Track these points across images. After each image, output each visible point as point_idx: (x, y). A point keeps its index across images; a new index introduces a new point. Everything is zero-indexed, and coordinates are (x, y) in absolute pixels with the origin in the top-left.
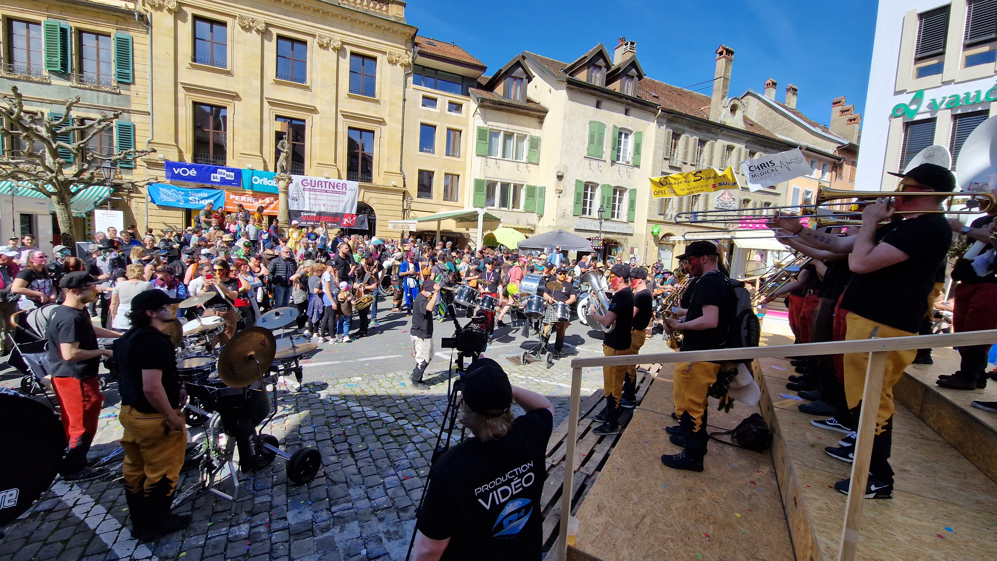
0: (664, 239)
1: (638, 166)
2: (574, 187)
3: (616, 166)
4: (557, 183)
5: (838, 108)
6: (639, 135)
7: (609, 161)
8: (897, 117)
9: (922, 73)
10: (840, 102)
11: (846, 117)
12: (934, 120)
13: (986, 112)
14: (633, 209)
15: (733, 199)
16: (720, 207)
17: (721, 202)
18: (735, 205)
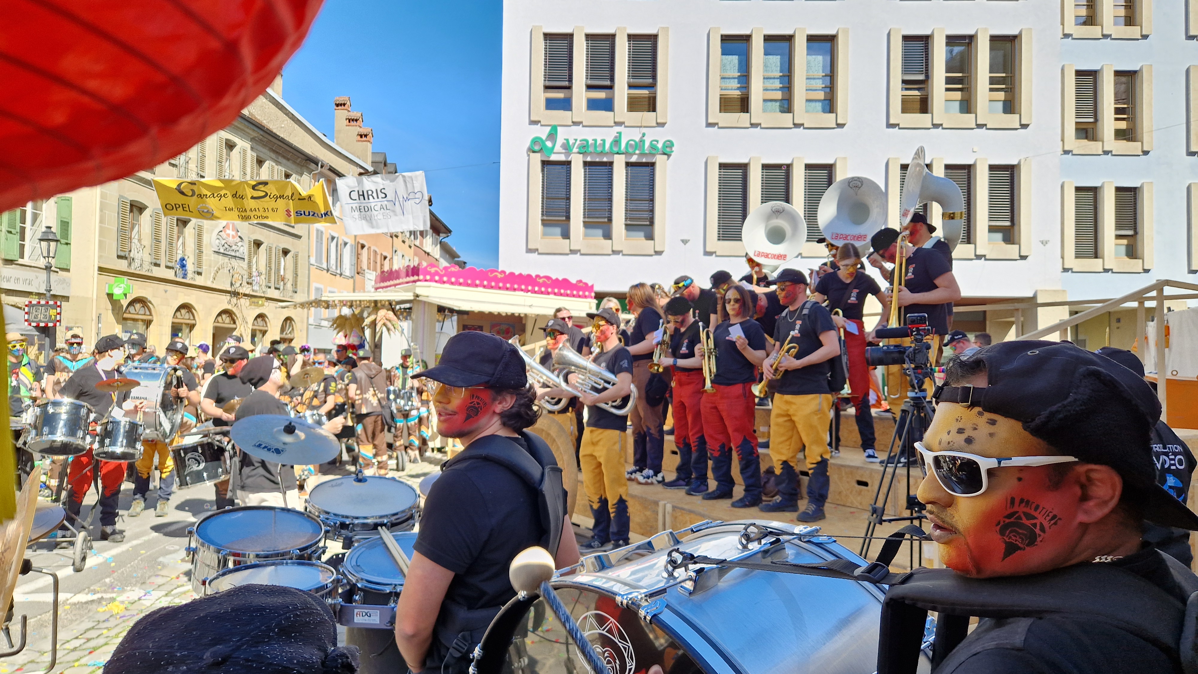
0: (131, 309)
5: (341, 114)
8: (534, 152)
9: (551, 104)
10: (344, 105)
11: (354, 130)
12: (568, 163)
13: (610, 164)
14: (66, 241)
15: (240, 237)
16: (222, 251)
17: (223, 242)
18: (244, 249)
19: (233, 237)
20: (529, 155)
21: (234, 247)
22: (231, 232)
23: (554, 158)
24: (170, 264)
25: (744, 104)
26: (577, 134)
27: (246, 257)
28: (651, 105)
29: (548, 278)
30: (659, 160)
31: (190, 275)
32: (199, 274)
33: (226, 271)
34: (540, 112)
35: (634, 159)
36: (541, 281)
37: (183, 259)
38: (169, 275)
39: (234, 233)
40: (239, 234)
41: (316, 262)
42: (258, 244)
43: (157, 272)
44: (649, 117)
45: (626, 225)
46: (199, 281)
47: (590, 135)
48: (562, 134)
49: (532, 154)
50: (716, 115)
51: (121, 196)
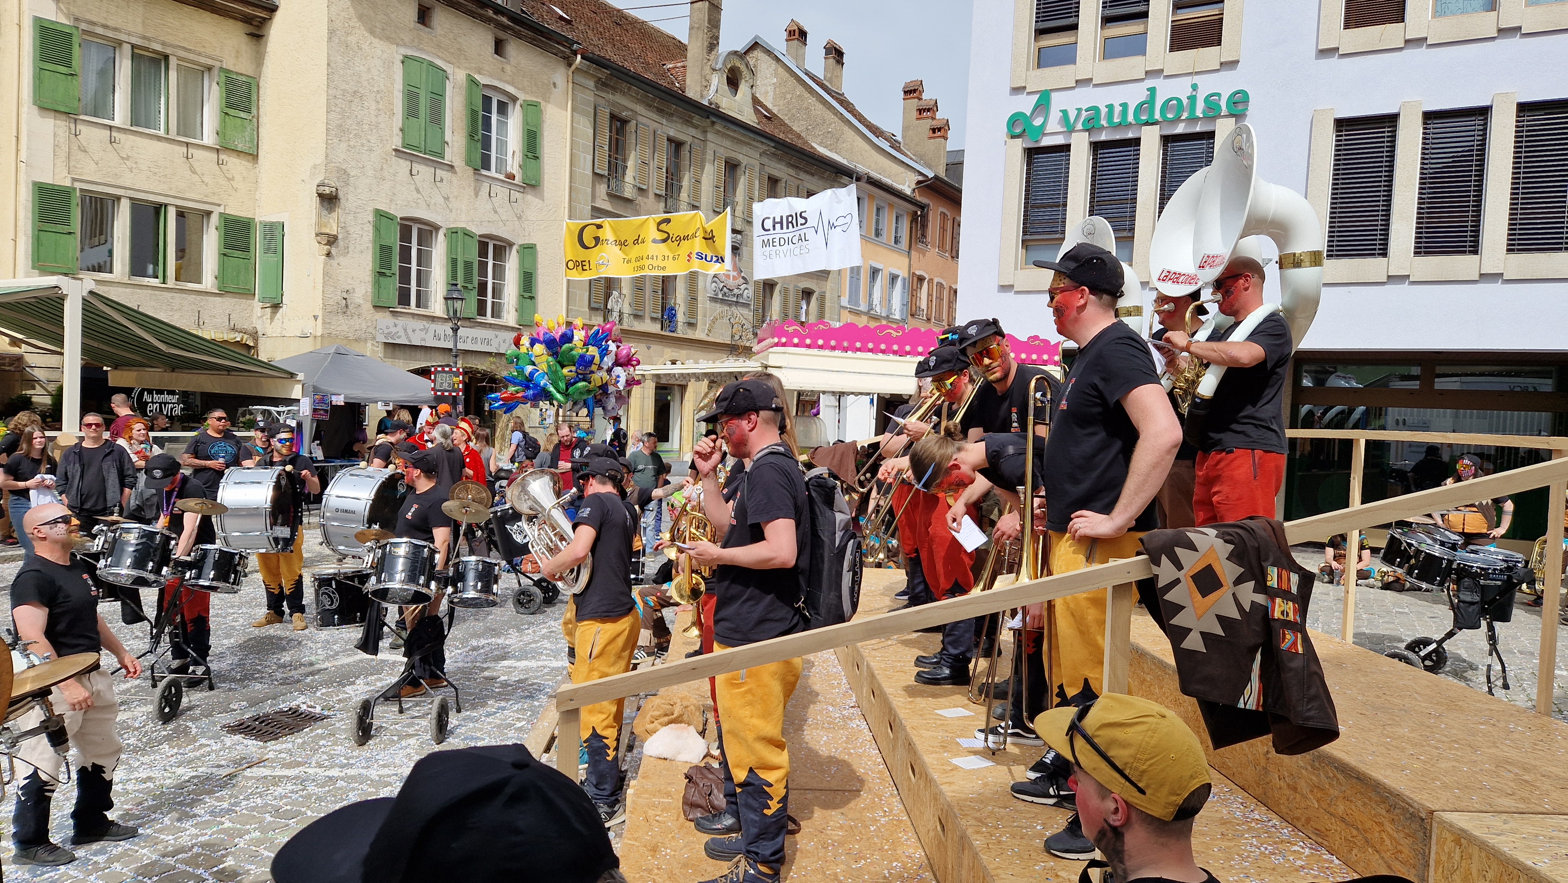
1: (535, 188)
2: (370, 229)
3: (482, 184)
4: (320, 216)
5: (913, 103)
6: (532, 109)
7: (462, 169)
8: (1015, 136)
9: (1041, 58)
10: (915, 91)
11: (926, 124)
12: (1066, 148)
13: (1133, 143)
14: (530, 294)
15: (743, 278)
16: (720, 296)
17: (720, 285)
18: (750, 292)
19: (734, 278)
20: (1007, 143)
21: (736, 291)
22: (732, 271)
23: (1046, 141)
24: (655, 315)
25: (1398, 8)
26: (1079, 101)
27: (752, 303)
28: (1213, 35)
30: (1222, 126)
31: (680, 326)
32: (691, 325)
34: (1026, 70)
35: (1176, 129)
37: (672, 309)
38: (654, 327)
39: (738, 272)
40: (743, 274)
41: (850, 303)
42: (770, 285)
43: (638, 326)
44: (1206, 55)
47: (1103, 99)
48: (1058, 103)
49: (1012, 140)
50: (1335, 35)
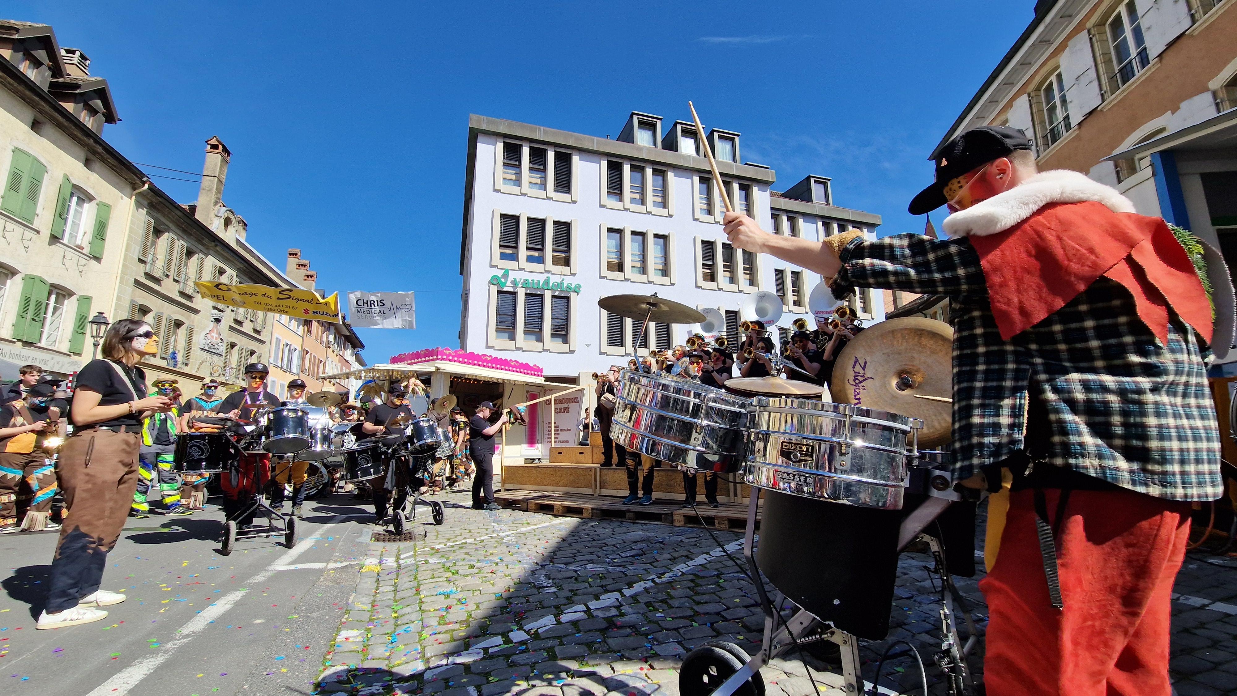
1: (98, 259)
3: (57, 249)
5: (293, 261)
6: (105, 209)
7: (46, 234)
8: (493, 284)
9: (503, 256)
10: (296, 254)
11: (303, 272)
12: (515, 294)
13: (542, 296)
14: (82, 331)
15: (221, 339)
16: (207, 348)
17: (209, 342)
18: (222, 349)
19: (216, 338)
20: (489, 287)
21: (216, 346)
22: (215, 335)
23: (505, 289)
24: (164, 356)
25: (620, 267)
26: (521, 276)
27: (224, 354)
28: (567, 262)
29: (517, 362)
30: (573, 296)
31: (179, 365)
32: (187, 365)
33: (208, 364)
34: (497, 260)
35: (557, 294)
36: (513, 363)
37: (174, 353)
38: (163, 363)
39: (217, 336)
40: (221, 337)
41: (274, 361)
42: (233, 345)
44: (566, 269)
45: (551, 334)
46: (186, 370)
47: (530, 277)
48: (512, 275)
49: (492, 286)
50: (605, 272)
51: (132, 300)
